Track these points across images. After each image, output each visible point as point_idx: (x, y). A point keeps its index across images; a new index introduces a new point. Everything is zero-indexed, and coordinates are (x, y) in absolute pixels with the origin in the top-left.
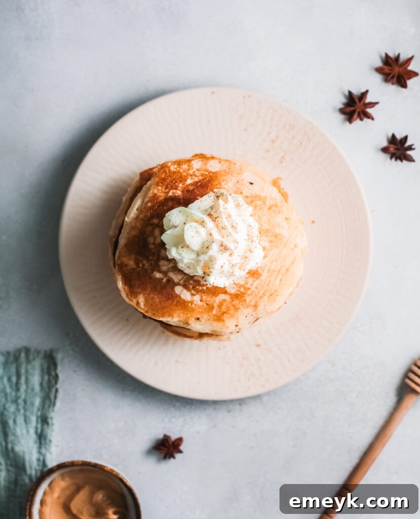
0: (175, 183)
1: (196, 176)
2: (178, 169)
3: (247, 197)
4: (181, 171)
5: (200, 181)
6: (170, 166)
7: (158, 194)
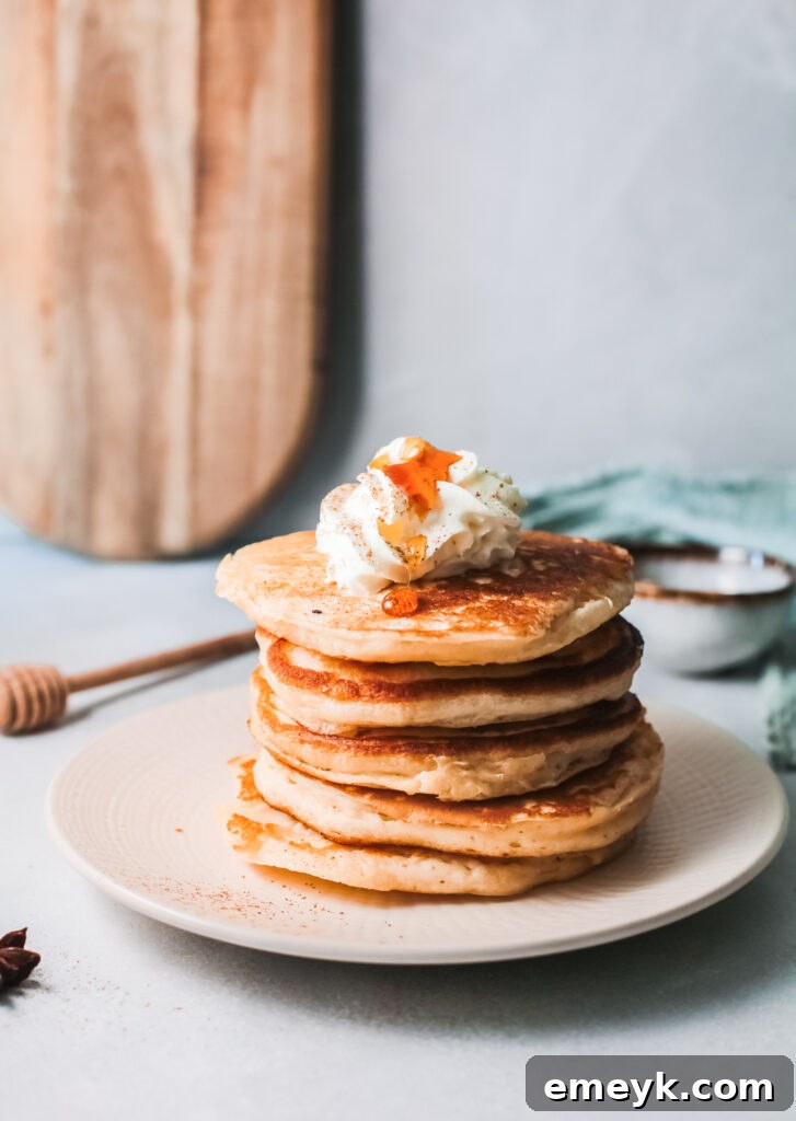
0: (494, 607)
1: (445, 614)
2: (485, 622)
4: (478, 620)
5: (436, 608)
7: (534, 600)
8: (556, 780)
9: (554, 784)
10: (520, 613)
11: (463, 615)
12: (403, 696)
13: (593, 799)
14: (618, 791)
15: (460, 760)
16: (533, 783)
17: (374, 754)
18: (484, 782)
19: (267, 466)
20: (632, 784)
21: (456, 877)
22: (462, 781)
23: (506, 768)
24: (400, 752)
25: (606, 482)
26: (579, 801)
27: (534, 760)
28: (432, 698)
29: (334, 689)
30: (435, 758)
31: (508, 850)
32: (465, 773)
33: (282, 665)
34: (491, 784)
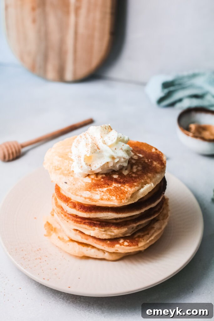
0: (115, 190)
1: (100, 191)
2: (110, 197)
3: (72, 176)
4: (109, 195)
5: (98, 188)
6: (115, 199)
7: (128, 187)
8: (130, 233)
9: (130, 235)
10: (122, 194)
11: (105, 192)
12: (87, 211)
13: (141, 239)
14: (150, 235)
15: (102, 229)
16: (123, 235)
17: (79, 223)
18: (109, 235)
19: (95, 60)
20: (155, 231)
21: (101, 255)
22: (102, 234)
23: (115, 232)
24: (86, 224)
25: (194, 76)
26: (136, 241)
27: (124, 230)
28: (95, 212)
29: (69, 205)
30: (95, 228)
31: (114, 251)
32: (103, 232)
33: (58, 191)
34: (111, 235)
